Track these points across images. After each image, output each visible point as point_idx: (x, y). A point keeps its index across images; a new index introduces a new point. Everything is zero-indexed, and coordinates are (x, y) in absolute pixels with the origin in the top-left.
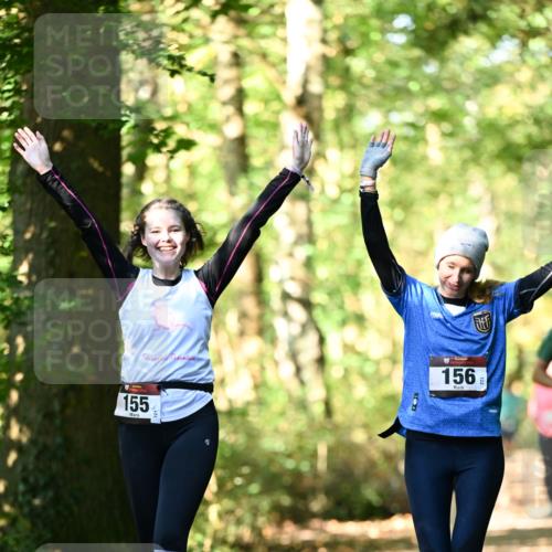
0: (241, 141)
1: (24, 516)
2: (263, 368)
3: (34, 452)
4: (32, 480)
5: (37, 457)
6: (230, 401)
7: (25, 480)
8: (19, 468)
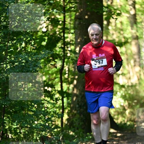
0: (135, 15)
1: (78, 113)
2: (140, 75)
3: (80, 96)
4: (80, 104)
5: (81, 98)
6: (132, 83)
7: (78, 104)
8: (77, 101)
